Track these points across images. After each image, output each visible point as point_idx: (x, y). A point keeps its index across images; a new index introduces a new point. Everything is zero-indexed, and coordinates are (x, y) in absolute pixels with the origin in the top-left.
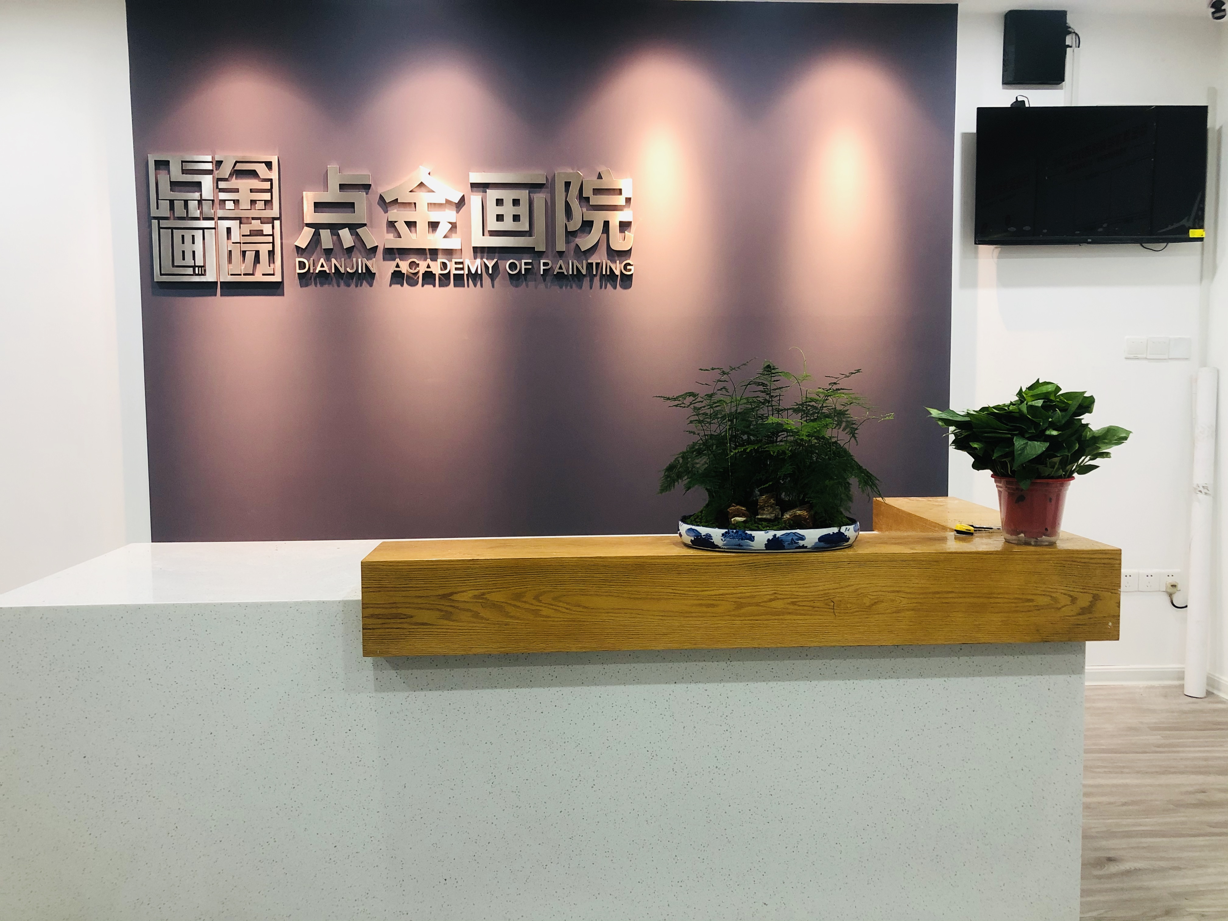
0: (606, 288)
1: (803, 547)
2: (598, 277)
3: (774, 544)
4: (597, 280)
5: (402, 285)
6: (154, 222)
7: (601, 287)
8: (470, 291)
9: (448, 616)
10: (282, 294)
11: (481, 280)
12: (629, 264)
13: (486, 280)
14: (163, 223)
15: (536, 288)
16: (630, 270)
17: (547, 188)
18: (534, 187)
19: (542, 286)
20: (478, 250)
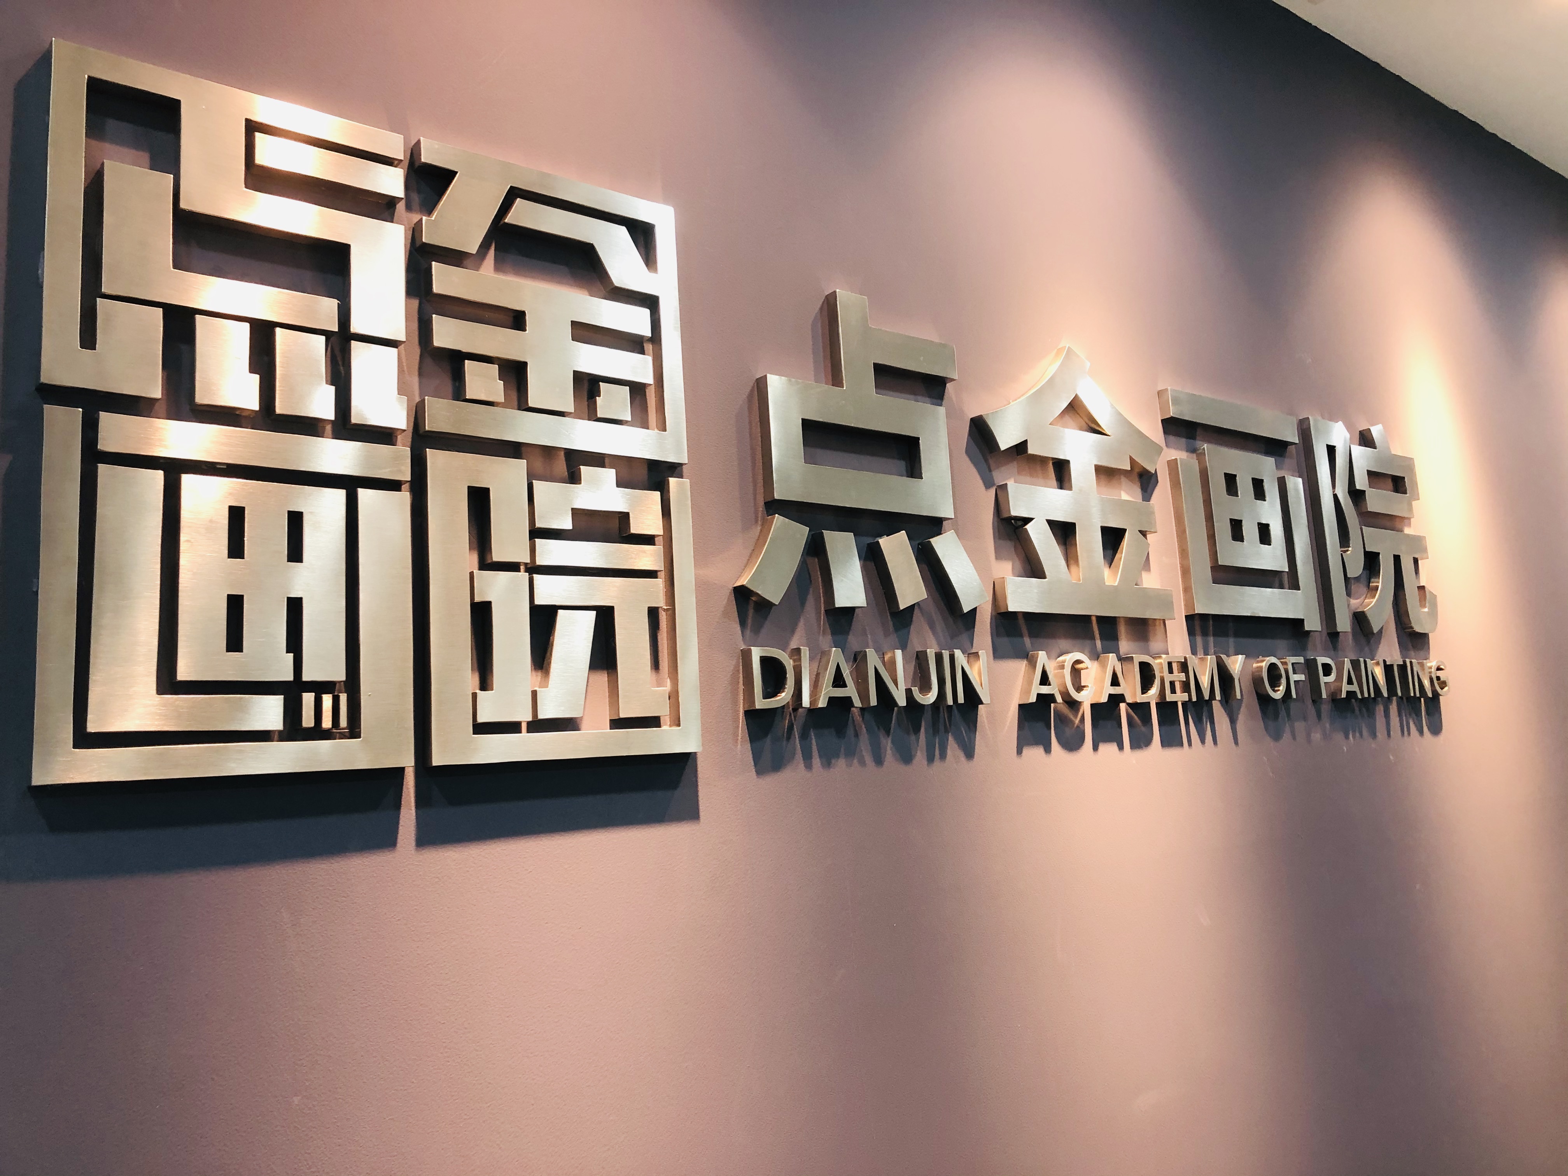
0: (1409, 732)
5: (1048, 750)
7: (1403, 733)
10: (691, 813)
13: (1222, 718)
16: (1441, 682)
17: (1301, 455)
18: (1282, 449)
20: (1197, 625)
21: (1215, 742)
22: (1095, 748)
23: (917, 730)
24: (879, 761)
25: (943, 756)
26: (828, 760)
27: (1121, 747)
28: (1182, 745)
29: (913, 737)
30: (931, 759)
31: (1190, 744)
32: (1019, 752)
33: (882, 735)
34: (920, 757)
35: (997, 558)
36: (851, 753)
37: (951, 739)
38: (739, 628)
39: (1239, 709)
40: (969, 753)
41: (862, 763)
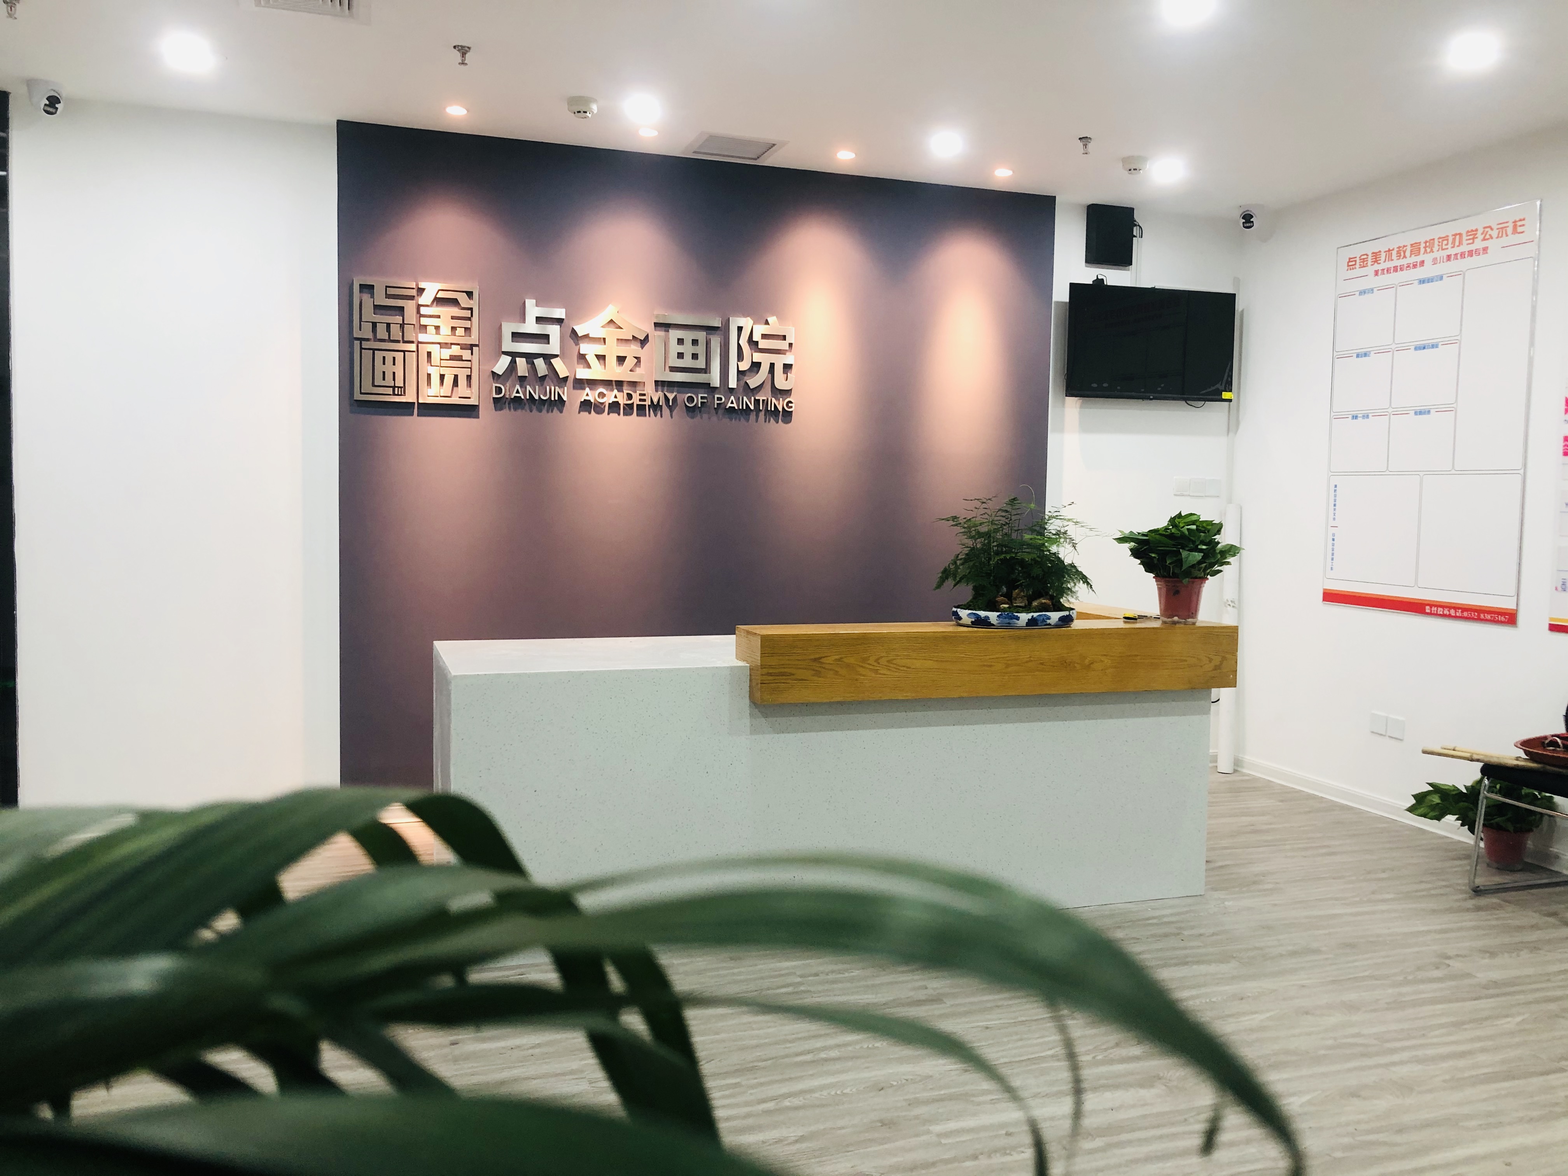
0: (769, 421)
1: (1049, 624)
2: (763, 413)
3: (1032, 623)
4: (762, 414)
5: (590, 413)
6: (357, 343)
7: (765, 421)
8: (650, 421)
9: (818, 674)
10: (478, 417)
11: (661, 411)
12: (791, 402)
13: (666, 410)
14: (365, 345)
15: (709, 418)
16: (791, 407)
17: (721, 331)
18: (710, 329)
19: (714, 418)
20: (659, 383)
21: (661, 416)
22: (608, 414)
23: (544, 405)
24: (531, 411)
25: (552, 411)
26: (515, 409)
27: (619, 414)
28: (646, 416)
29: (543, 407)
30: (548, 412)
31: (649, 416)
32: (579, 413)
33: (533, 406)
34: (544, 411)
35: (578, 364)
36: (523, 408)
37: (555, 408)
38: (492, 379)
39: (675, 408)
40: (561, 412)
41: (526, 411)
